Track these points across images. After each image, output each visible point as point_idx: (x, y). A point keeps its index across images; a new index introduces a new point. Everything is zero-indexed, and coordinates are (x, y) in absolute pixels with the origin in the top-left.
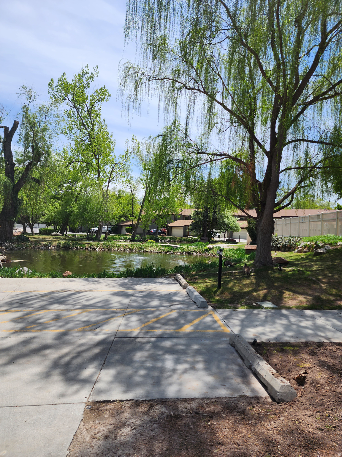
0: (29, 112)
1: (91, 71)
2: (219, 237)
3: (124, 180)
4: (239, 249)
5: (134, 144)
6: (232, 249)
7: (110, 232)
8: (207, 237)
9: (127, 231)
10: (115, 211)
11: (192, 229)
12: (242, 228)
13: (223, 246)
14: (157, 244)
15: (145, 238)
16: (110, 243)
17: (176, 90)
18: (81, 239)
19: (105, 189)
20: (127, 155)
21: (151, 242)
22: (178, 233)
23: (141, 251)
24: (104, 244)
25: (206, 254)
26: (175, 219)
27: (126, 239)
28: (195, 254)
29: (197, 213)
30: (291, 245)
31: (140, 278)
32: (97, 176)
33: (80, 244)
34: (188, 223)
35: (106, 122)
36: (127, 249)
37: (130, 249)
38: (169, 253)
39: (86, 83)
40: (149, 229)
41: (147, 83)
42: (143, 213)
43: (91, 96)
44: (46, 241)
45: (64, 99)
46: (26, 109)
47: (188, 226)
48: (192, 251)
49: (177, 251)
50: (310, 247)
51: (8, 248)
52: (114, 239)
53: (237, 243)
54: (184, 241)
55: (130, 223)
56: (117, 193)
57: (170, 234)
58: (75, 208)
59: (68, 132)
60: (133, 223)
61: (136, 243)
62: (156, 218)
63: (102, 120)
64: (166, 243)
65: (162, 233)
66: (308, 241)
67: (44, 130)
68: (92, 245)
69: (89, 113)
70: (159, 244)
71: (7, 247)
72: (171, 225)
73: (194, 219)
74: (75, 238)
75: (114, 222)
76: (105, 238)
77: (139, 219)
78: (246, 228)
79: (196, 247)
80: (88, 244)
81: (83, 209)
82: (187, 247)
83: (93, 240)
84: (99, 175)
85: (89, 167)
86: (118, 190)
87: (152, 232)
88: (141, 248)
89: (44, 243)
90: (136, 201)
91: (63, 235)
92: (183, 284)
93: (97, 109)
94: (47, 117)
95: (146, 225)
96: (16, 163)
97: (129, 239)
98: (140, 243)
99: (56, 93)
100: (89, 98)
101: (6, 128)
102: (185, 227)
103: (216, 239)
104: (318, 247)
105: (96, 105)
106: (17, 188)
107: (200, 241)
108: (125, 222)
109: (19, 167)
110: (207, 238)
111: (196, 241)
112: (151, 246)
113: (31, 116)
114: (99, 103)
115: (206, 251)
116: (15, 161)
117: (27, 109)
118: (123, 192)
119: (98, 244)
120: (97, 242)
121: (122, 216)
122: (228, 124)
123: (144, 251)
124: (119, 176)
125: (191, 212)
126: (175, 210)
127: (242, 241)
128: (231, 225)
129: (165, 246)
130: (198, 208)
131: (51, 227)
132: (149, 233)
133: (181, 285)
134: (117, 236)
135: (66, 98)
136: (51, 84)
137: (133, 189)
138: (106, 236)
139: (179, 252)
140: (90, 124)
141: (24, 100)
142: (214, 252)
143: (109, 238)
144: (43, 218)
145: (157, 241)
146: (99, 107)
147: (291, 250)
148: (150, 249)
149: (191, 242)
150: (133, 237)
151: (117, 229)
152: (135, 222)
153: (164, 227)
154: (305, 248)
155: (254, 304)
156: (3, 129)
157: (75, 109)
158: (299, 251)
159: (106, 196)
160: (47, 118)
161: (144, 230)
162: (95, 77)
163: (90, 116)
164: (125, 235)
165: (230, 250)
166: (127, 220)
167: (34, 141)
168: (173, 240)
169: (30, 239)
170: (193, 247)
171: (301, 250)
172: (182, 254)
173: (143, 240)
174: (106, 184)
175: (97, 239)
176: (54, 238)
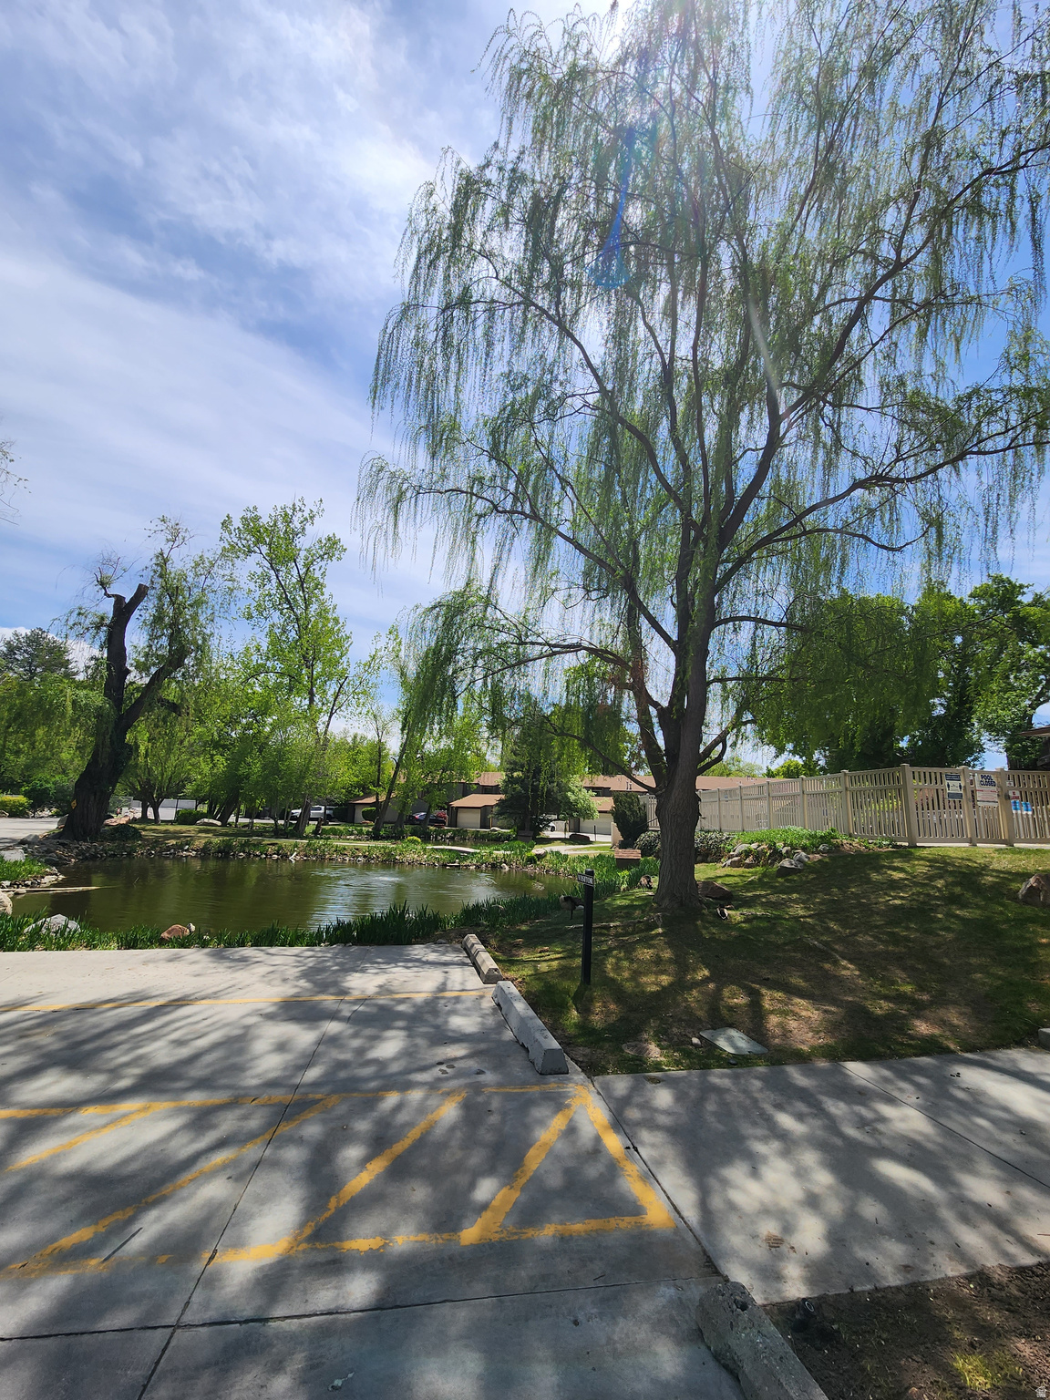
0: (169, 566)
1: (310, 505)
2: (553, 829)
3: (365, 711)
4: (601, 857)
5: (391, 642)
6: (586, 857)
7: (328, 818)
8: (530, 830)
9: (366, 815)
10: (343, 774)
11: (500, 814)
12: (600, 812)
13: (563, 849)
14: (424, 846)
15: (402, 832)
16: (321, 842)
17: (475, 519)
18: (262, 832)
19: (321, 728)
20: (372, 664)
21: (413, 842)
22: (470, 821)
23: (389, 862)
24: (309, 845)
25: (530, 869)
26: (466, 790)
27: (360, 833)
28: (507, 868)
29: (510, 781)
30: (709, 849)
31: (368, 947)
32: (307, 702)
33: (254, 845)
34: (491, 800)
35: (335, 601)
36: (358, 856)
37: (365, 857)
38: (451, 867)
39: (299, 526)
40: (410, 813)
41: (413, 500)
42: (401, 780)
43: (308, 551)
44: (179, 838)
45: (250, 551)
46: (163, 560)
47: (492, 806)
48: (501, 863)
49: (468, 863)
50: (758, 856)
51: (83, 854)
52: (335, 832)
53: (591, 843)
54: (483, 837)
55: (372, 800)
56: (349, 740)
57: (454, 823)
58: (256, 766)
59: (255, 614)
60: (377, 799)
61: (380, 844)
62: (428, 790)
63: (326, 596)
64: (444, 843)
65: (438, 822)
66: (753, 842)
67: (198, 603)
68: (281, 848)
69: (301, 581)
70: (430, 847)
71: (81, 853)
72: (455, 804)
73: (505, 792)
74: (249, 831)
75: (339, 797)
76: (315, 832)
77: (390, 792)
78: (611, 812)
79: (509, 853)
80: (273, 844)
81: (273, 769)
82: (491, 853)
83: (286, 835)
84: (311, 700)
85: (293, 685)
86: (352, 734)
87: (417, 820)
88: (389, 854)
89: (174, 842)
90: (387, 755)
91: (225, 824)
92: (485, 970)
93: (317, 574)
94: (208, 580)
95: (405, 804)
96: (132, 669)
97: (368, 833)
98: (388, 844)
99: (235, 540)
100: (303, 554)
101: (119, 599)
102: (485, 810)
103: (547, 834)
104: (777, 855)
105: (317, 567)
106: (125, 721)
107: (515, 839)
108: (363, 798)
109: (137, 678)
110: (532, 833)
111: (508, 838)
112: (414, 851)
113: (173, 575)
114: (323, 563)
115: (532, 860)
116: (132, 665)
117: (166, 561)
118: (364, 738)
119: (296, 846)
120: (293, 841)
121: (358, 785)
122: (581, 592)
123: (395, 862)
124: (354, 701)
125: (498, 778)
126: (466, 774)
127: (600, 838)
128: (579, 805)
129: (442, 850)
130: (513, 770)
131: (204, 808)
132: (412, 820)
133: (479, 974)
134: (341, 828)
135: (256, 549)
136: (225, 525)
137: (381, 730)
138: (318, 827)
139: (471, 864)
140: (300, 602)
141: (160, 543)
142: (547, 865)
143: (325, 832)
144: (189, 788)
145: (426, 838)
146: (323, 570)
147: (709, 859)
148: (410, 856)
149: (498, 840)
150: (376, 829)
151: (343, 812)
152: (383, 798)
153: (443, 808)
154: (747, 856)
155: (695, 1040)
156: (113, 599)
157: (272, 572)
158: (733, 865)
159: (323, 743)
160: (209, 582)
161: (401, 815)
162: (317, 516)
163: (302, 585)
164: (361, 825)
165: (582, 859)
166: (367, 795)
167: (174, 624)
168: (460, 836)
169: (143, 833)
170: (502, 852)
171: (739, 861)
172: (478, 867)
173: (397, 837)
174: (326, 718)
175: (297, 833)
176: (201, 831)
